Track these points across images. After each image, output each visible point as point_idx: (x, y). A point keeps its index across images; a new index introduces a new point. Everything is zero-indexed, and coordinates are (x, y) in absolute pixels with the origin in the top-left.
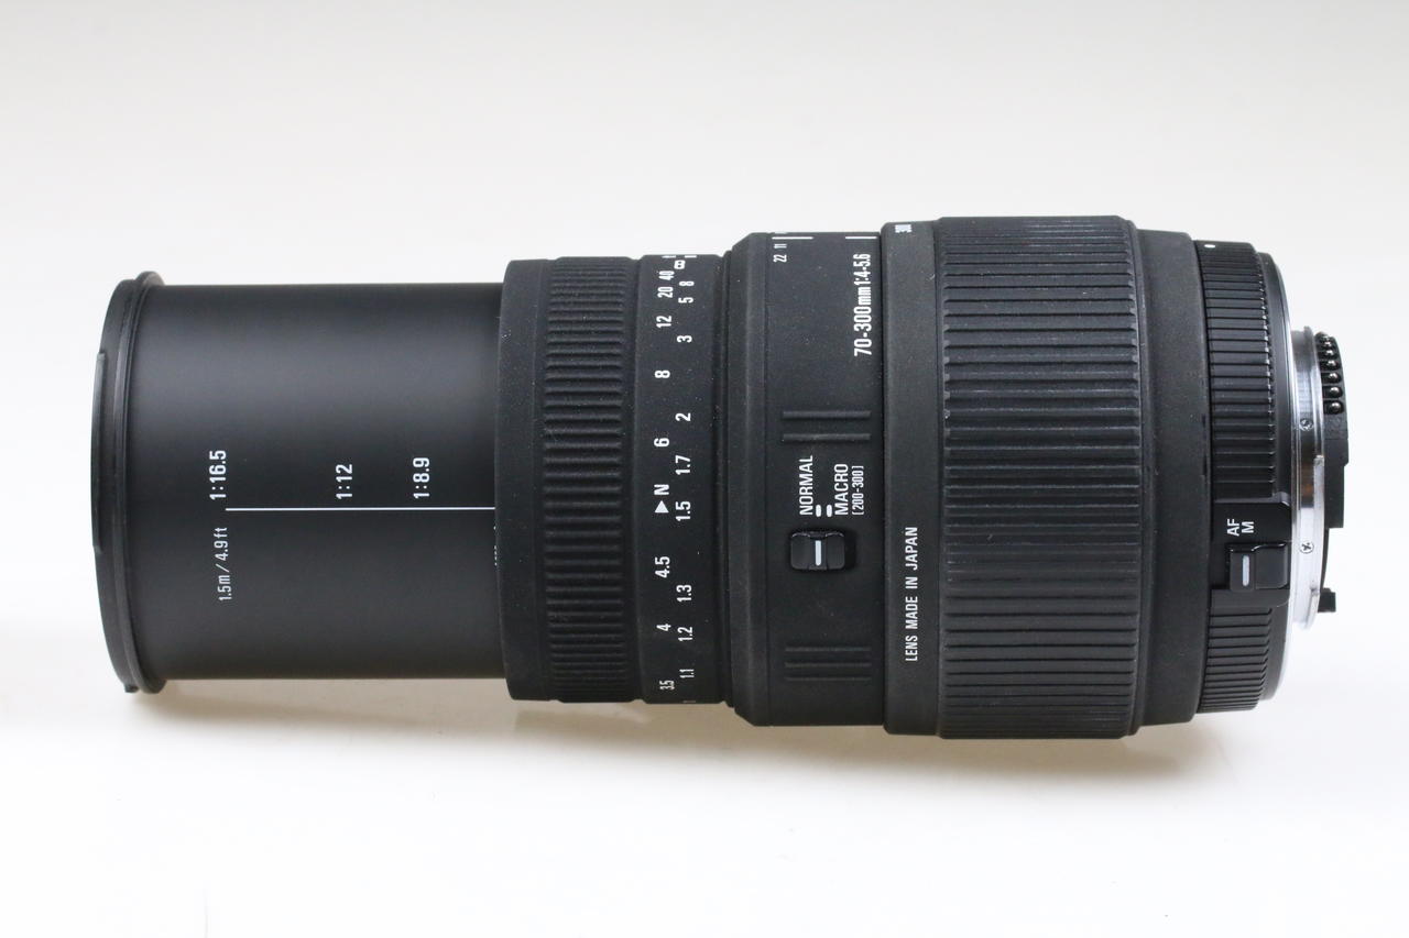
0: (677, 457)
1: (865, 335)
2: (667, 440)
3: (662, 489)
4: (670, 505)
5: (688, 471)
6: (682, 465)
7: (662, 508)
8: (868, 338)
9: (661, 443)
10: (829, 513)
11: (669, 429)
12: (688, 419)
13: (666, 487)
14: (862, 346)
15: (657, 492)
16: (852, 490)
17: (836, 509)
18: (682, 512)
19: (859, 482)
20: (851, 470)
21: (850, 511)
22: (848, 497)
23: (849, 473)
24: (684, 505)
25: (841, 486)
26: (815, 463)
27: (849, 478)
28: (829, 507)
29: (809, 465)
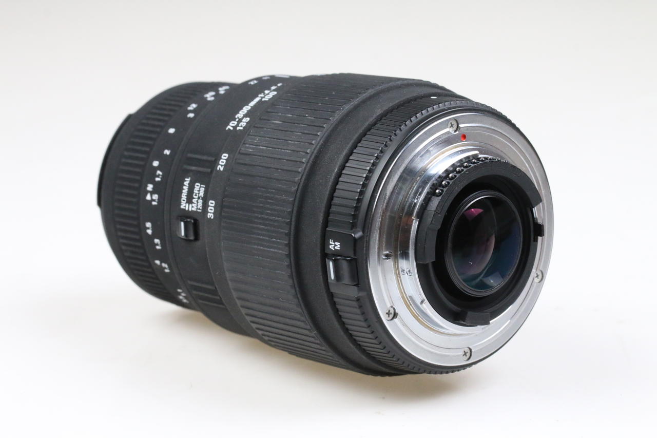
0: (158, 172)
1: (237, 120)
2: (157, 162)
3: (150, 187)
4: (151, 196)
5: (159, 179)
6: (158, 176)
7: (149, 197)
9: (156, 164)
10: (190, 209)
11: (161, 157)
12: (168, 153)
13: (152, 186)
15: (148, 189)
16: (199, 198)
17: (192, 207)
18: (154, 201)
19: (202, 194)
20: (201, 187)
21: (197, 209)
22: (197, 202)
23: (200, 188)
24: (156, 197)
25: (196, 195)
26: (190, 181)
27: (199, 191)
28: (191, 205)
29: (188, 182)
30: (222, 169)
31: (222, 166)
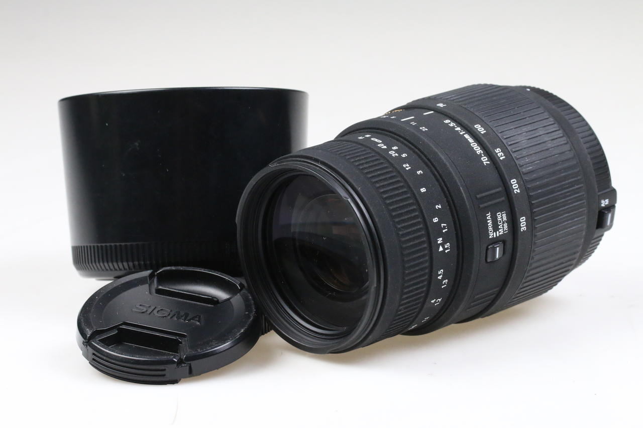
0: (442, 225)
1: (483, 155)
2: (437, 218)
3: (440, 240)
4: (443, 247)
5: (446, 230)
6: (444, 228)
7: (441, 249)
8: (485, 156)
9: (436, 220)
10: (498, 235)
11: (436, 213)
12: (440, 207)
13: (441, 239)
14: (485, 160)
15: (439, 242)
16: (503, 223)
17: (499, 232)
18: (447, 249)
19: (505, 219)
20: (502, 214)
21: (504, 231)
22: (503, 226)
23: (502, 216)
24: (447, 245)
25: (500, 222)
26: (491, 214)
27: (502, 218)
28: (498, 232)
29: (489, 216)
30: (519, 191)
31: (517, 189)
